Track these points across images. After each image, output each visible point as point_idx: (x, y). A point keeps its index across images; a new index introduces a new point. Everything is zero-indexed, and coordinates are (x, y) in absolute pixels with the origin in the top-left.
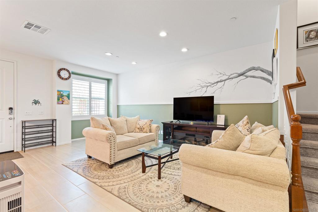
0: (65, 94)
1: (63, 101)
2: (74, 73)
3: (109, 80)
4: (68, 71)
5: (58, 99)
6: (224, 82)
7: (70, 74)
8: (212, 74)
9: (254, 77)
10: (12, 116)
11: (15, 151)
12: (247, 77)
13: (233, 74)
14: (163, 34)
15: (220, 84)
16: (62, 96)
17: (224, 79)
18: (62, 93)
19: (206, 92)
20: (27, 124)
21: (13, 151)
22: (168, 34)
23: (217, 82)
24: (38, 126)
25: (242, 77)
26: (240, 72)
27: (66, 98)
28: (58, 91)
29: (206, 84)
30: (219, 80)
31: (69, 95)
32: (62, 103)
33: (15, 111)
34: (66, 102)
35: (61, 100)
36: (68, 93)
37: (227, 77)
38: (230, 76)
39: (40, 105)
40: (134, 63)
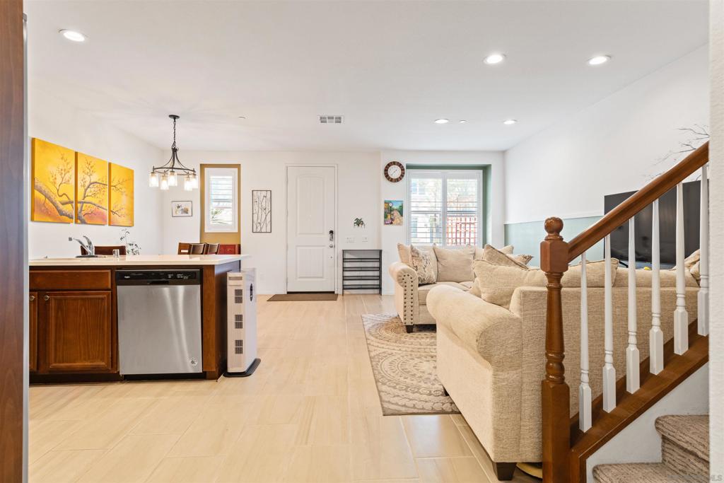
0: (395, 207)
1: (392, 220)
2: (409, 167)
3: (485, 169)
4: (400, 165)
5: (386, 217)
7: (403, 170)
10: (332, 243)
11: (336, 293)
14: (495, 59)
16: (391, 211)
18: (390, 205)
20: (348, 256)
21: (333, 292)
22: (505, 55)
24: (361, 260)
27: (396, 214)
28: (385, 203)
31: (401, 207)
32: (391, 223)
33: (336, 235)
34: (397, 220)
35: (389, 217)
36: (400, 205)
39: (363, 226)
40: (510, 122)
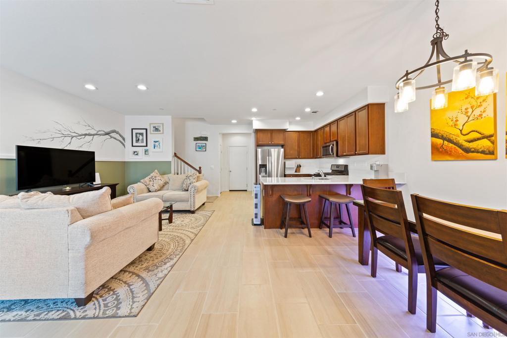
6: (92, 136)
8: (79, 122)
9: (115, 139)
12: (111, 137)
13: (101, 131)
15: (88, 138)
17: (92, 133)
19: (70, 143)
23: (86, 135)
25: (107, 136)
26: (107, 130)
29: (70, 133)
30: (88, 133)
37: (95, 132)
38: (98, 132)
